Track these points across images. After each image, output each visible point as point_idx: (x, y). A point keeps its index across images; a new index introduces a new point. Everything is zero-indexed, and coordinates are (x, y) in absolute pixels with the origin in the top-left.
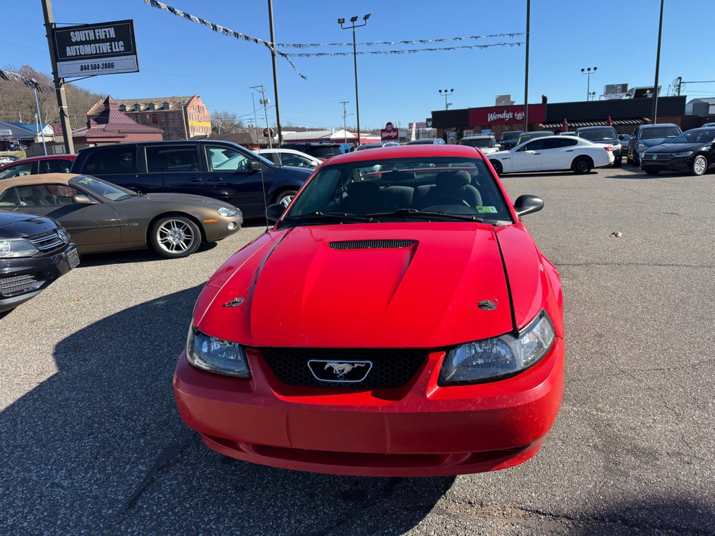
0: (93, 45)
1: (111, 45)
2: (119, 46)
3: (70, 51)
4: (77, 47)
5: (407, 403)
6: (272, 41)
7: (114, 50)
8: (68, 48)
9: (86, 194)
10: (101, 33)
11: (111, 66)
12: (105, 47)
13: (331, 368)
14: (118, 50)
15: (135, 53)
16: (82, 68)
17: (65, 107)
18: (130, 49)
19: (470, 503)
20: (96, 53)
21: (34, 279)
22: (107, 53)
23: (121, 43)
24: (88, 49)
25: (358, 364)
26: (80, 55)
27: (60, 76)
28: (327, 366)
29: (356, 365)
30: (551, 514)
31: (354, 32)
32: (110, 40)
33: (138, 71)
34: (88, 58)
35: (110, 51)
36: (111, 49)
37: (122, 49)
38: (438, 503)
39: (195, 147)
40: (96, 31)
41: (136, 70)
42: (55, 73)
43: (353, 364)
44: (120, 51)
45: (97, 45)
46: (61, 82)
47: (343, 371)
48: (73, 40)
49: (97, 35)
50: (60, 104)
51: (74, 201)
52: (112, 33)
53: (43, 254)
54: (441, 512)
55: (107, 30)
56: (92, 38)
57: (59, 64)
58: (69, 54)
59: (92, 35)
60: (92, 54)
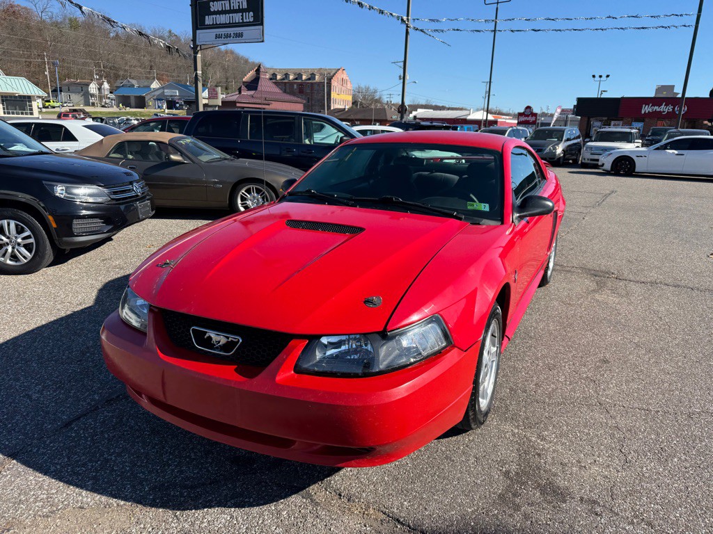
0: (227, 15)
1: (242, 16)
2: (249, 17)
3: (209, 20)
4: (214, 16)
5: (258, 384)
6: (408, 16)
7: (245, 21)
8: (207, 17)
9: (182, 154)
10: (235, 4)
11: (240, 35)
12: (237, 18)
13: (210, 338)
14: (248, 20)
15: (262, 24)
16: (218, 37)
17: (199, 72)
18: (259, 20)
19: (340, 495)
20: (230, 23)
21: (103, 223)
22: (239, 23)
23: (251, 14)
24: (223, 19)
25: (232, 338)
26: (216, 24)
27: (198, 43)
28: (207, 335)
29: (230, 339)
30: (409, 526)
31: (497, 8)
32: (242, 11)
33: (263, 41)
34: (225, 27)
35: (241, 21)
36: (242, 19)
37: (252, 20)
38: (311, 487)
39: (293, 118)
40: (231, 1)
41: (261, 40)
42: (194, 40)
43: (228, 338)
44: (250, 22)
45: (231, 15)
46: (199, 48)
47: (219, 342)
48: (212, 10)
49: (232, 5)
50: (196, 69)
51: (169, 158)
52: (244, 4)
53: (114, 202)
54: (309, 496)
56: (228, 8)
57: (198, 31)
58: (207, 23)
59: (227, 5)
60: (226, 24)
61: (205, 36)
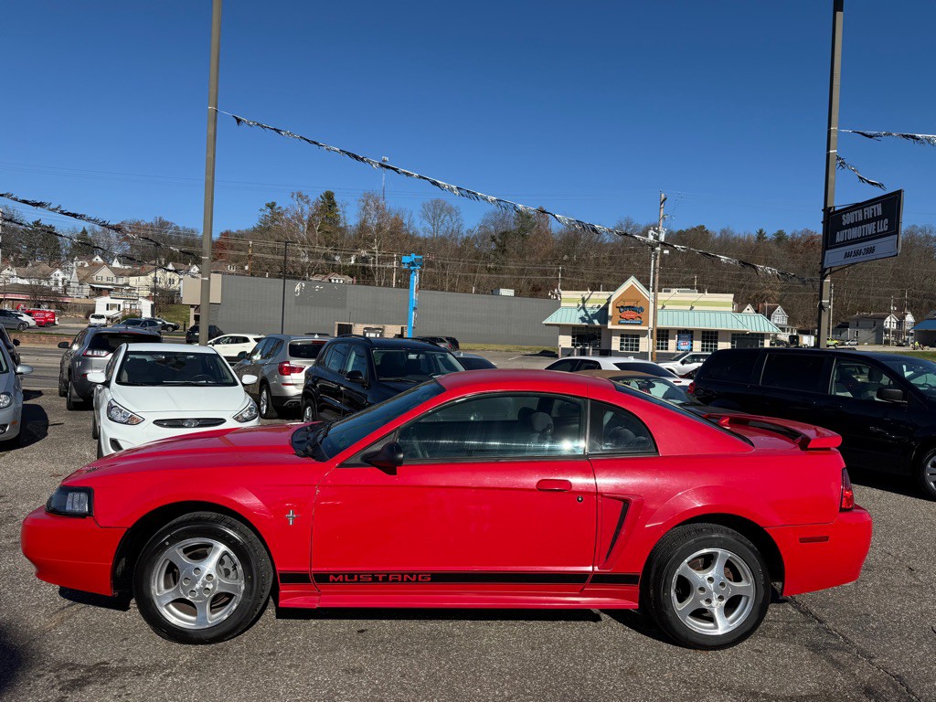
0: (860, 227)
1: (876, 226)
2: (884, 226)
3: (840, 237)
4: (846, 231)
7: (879, 231)
8: (838, 233)
10: (868, 212)
11: (871, 250)
12: (870, 228)
14: (882, 230)
15: (897, 232)
16: (847, 255)
17: (825, 301)
18: (894, 228)
20: (861, 237)
22: (872, 235)
23: (886, 220)
24: (854, 233)
26: (847, 240)
27: (826, 266)
32: (875, 219)
33: (898, 255)
34: (853, 243)
35: (874, 232)
36: (876, 230)
37: (886, 228)
40: (865, 210)
42: (822, 262)
44: (884, 232)
45: (863, 226)
46: (828, 272)
48: (844, 224)
49: (865, 213)
50: (821, 299)
52: (879, 209)
55: (874, 207)
56: (861, 219)
57: (827, 252)
58: (838, 240)
59: (861, 215)
60: (858, 238)
61: (835, 257)
